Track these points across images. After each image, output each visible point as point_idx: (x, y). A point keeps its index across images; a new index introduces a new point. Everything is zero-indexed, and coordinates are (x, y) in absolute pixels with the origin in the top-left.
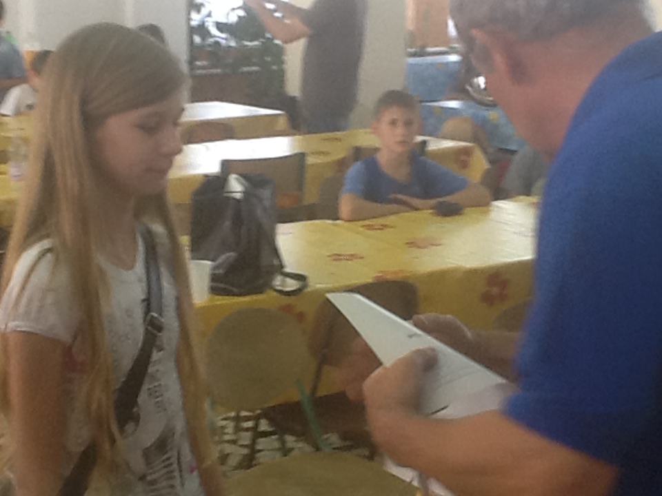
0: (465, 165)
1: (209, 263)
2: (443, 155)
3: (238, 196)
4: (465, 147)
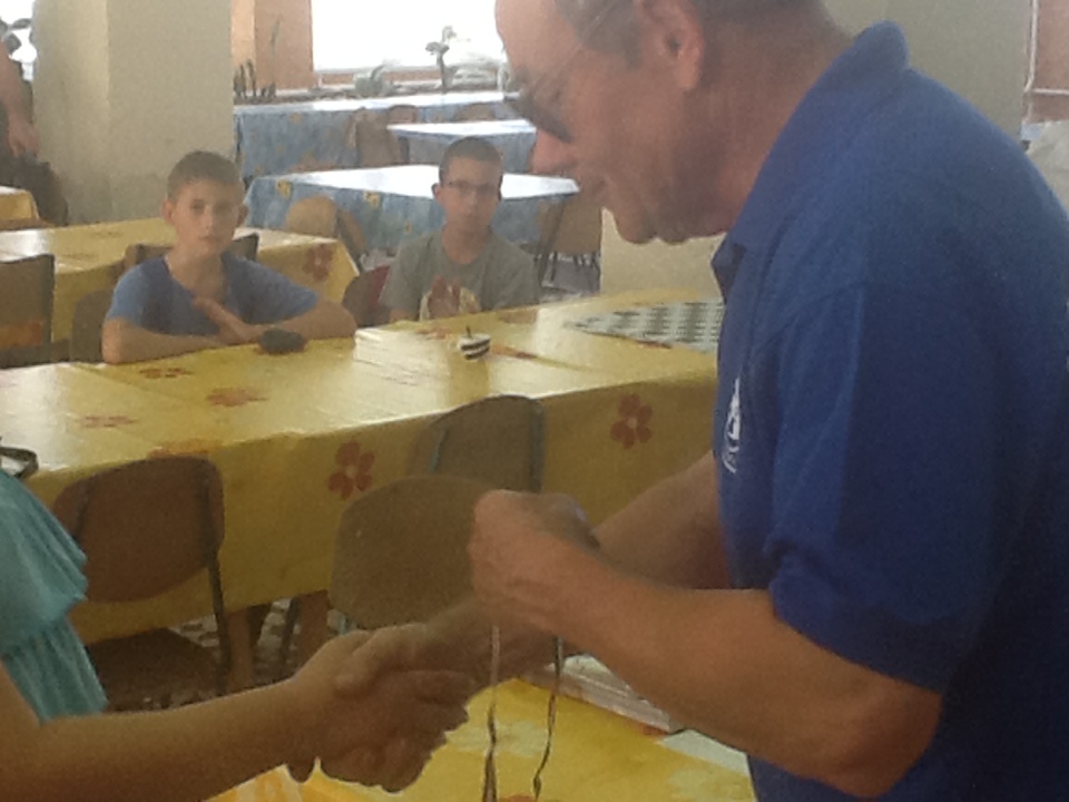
0: (321, 274)
2: (282, 258)
4: (321, 245)
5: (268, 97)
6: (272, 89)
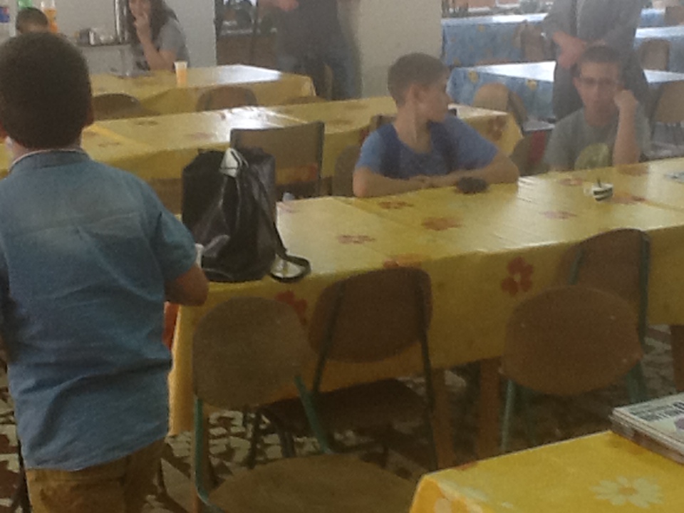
0: (498, 136)
4: (498, 117)
5: (464, 13)
6: (466, 10)
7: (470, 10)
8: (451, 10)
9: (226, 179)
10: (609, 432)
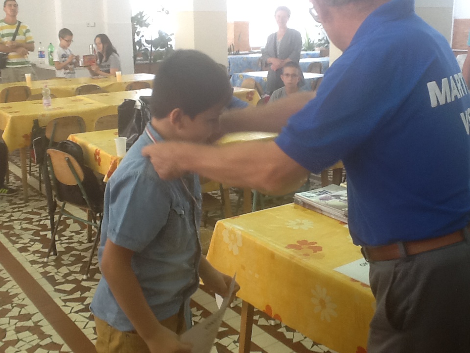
0: (251, 99)
1: (126, 138)
2: (240, 95)
3: (139, 108)
4: (251, 91)
5: (237, 53)
6: (239, 51)
7: (240, 52)
8: (232, 53)
9: (136, 110)
10: (293, 203)
